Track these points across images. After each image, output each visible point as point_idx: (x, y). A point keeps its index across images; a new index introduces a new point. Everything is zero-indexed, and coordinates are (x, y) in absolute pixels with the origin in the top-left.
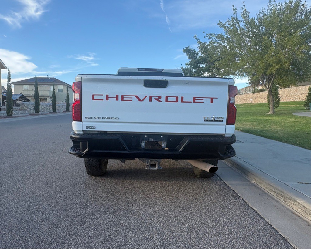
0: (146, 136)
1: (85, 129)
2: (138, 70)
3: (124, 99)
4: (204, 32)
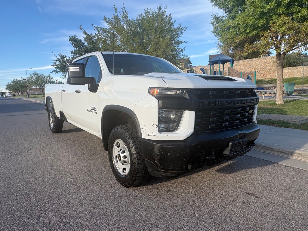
4: (92, 25)
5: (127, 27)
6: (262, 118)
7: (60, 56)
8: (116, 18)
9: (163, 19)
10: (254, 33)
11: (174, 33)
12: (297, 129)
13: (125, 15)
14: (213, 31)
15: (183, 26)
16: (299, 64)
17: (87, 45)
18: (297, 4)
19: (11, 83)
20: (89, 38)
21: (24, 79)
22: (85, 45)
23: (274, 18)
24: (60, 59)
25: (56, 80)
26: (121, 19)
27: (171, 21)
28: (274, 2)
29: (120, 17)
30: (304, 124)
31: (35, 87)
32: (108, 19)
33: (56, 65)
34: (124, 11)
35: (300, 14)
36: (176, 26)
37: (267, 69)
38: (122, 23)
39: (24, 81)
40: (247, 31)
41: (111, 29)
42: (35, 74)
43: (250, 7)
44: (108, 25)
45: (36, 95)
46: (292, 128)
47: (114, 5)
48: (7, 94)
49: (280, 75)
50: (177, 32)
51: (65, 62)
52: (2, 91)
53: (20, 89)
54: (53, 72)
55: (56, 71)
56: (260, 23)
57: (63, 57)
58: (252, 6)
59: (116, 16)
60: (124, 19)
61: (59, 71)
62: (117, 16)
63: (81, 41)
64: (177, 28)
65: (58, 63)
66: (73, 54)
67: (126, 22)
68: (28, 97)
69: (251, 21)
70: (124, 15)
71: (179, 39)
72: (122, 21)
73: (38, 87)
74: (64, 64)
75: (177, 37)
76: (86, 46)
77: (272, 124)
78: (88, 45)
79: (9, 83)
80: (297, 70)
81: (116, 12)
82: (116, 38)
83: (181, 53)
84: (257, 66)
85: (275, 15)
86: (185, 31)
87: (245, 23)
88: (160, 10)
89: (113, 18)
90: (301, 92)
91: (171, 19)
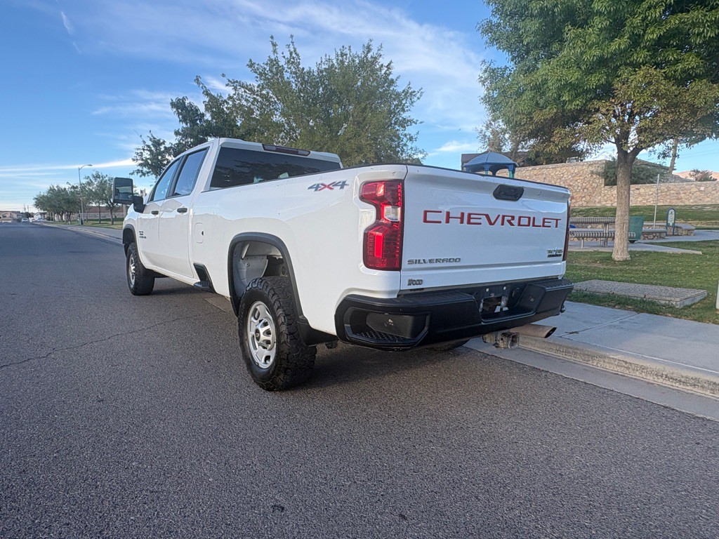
0: (487, 290)
1: (405, 287)
2: (264, 148)
3: (472, 221)
4: (223, 75)
5: (296, 85)
6: (594, 290)
7: (151, 140)
8: (273, 63)
9: (373, 71)
10: (578, 102)
11: (396, 103)
12: (677, 317)
13: (294, 58)
14: (482, 99)
15: (414, 88)
16: (642, 179)
17: (210, 119)
18: (675, 43)
19: (46, 194)
20: (214, 103)
21: (73, 187)
22: (205, 118)
23: (625, 72)
24: (152, 146)
25: (141, 192)
26: (286, 66)
27: (390, 77)
28: (626, 37)
29: (282, 62)
30: (690, 307)
31: (97, 204)
32: (256, 66)
33: (142, 160)
34: (292, 50)
35: (680, 66)
36: (400, 87)
37: (578, 186)
38: (286, 75)
39: (73, 190)
40: (564, 99)
41: (263, 86)
42: (97, 176)
43: (573, 44)
44: (257, 77)
45: (97, 220)
46: (666, 316)
47: (272, 37)
48: (36, 218)
49: (624, 197)
50: (403, 99)
51: (161, 153)
52: (27, 211)
53: (64, 207)
54: (136, 174)
55: (142, 171)
56: (595, 80)
57: (157, 143)
58: (579, 42)
59: (275, 60)
60: (292, 67)
61: (148, 173)
62: (277, 61)
63: (197, 110)
64: (404, 91)
65: (146, 155)
66: (179, 137)
67: (295, 73)
68: (80, 224)
69: (574, 76)
70: (292, 60)
71: (404, 115)
72: (286, 71)
73: (103, 205)
74: (160, 157)
75: (403, 110)
76: (207, 120)
77: (619, 304)
78: (213, 118)
79: (42, 194)
80: (637, 192)
81: (275, 51)
82: (273, 106)
83: (409, 144)
84: (559, 180)
85: (626, 64)
86: (418, 98)
87: (560, 80)
88: (369, 52)
89: (267, 64)
90: (654, 236)
91: (390, 73)
